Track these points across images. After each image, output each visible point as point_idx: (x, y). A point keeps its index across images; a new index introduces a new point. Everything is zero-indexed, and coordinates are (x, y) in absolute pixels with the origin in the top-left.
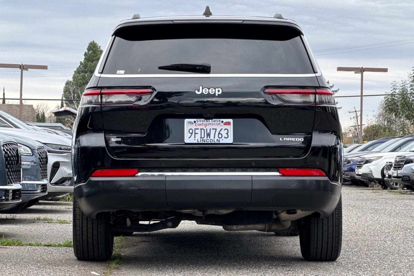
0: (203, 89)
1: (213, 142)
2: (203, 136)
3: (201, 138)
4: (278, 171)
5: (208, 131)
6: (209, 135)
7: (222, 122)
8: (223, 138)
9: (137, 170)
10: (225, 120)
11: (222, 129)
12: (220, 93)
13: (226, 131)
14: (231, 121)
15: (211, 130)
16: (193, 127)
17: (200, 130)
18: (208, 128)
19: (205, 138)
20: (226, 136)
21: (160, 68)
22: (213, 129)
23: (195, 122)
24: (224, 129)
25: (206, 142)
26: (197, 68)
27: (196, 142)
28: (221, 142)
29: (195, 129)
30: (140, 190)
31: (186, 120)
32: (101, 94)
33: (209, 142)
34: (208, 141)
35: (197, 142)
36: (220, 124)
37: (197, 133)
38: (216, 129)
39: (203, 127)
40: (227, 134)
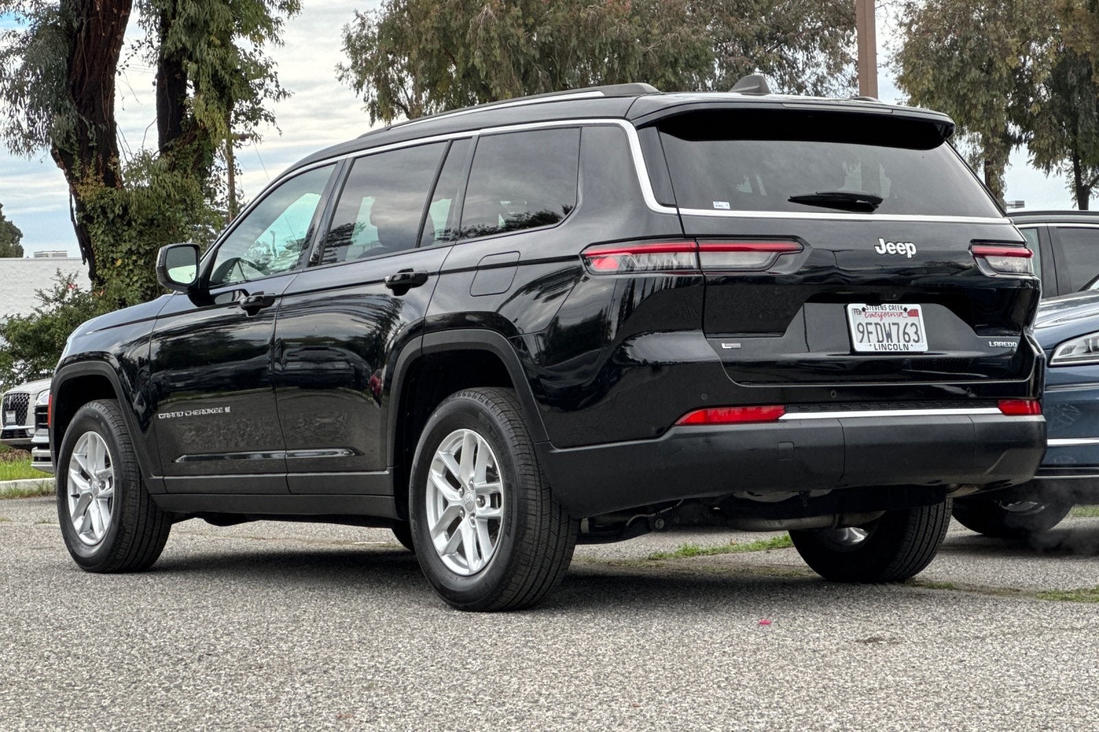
0: (886, 244)
1: (898, 350)
2: (881, 339)
3: (879, 341)
4: (997, 406)
5: (887, 328)
6: (889, 336)
7: (905, 310)
8: (912, 342)
9: (782, 407)
10: (910, 307)
11: (907, 324)
12: (914, 252)
13: (914, 329)
14: (917, 307)
15: (892, 326)
16: (862, 319)
17: (873, 326)
18: (887, 321)
19: (885, 343)
20: (916, 339)
21: (793, 200)
22: (893, 324)
23: (864, 310)
24: (909, 324)
25: (888, 350)
26: (858, 201)
27: (872, 349)
28: (911, 349)
29: (867, 324)
30: (798, 448)
31: (851, 307)
32: (697, 250)
33: (893, 350)
34: (890, 347)
35: (874, 350)
36: (901, 313)
37: (871, 333)
38: (898, 324)
39: (877, 320)
40: (916, 333)
